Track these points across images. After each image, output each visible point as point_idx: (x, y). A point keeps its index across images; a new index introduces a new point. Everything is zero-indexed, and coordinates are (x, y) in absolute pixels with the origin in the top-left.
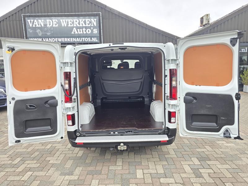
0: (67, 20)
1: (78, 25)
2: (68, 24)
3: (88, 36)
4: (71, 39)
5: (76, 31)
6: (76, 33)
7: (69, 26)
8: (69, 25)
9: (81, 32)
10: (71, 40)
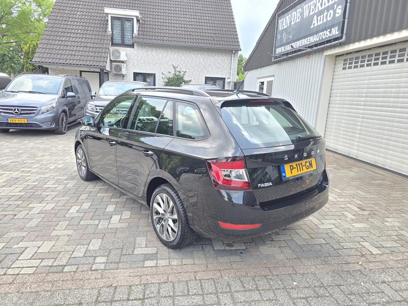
0: (309, 4)
1: (320, 9)
2: (309, 13)
3: (327, 26)
4: (309, 38)
5: (316, 22)
6: (316, 25)
7: (310, 15)
8: (311, 13)
9: (321, 22)
10: (308, 40)
